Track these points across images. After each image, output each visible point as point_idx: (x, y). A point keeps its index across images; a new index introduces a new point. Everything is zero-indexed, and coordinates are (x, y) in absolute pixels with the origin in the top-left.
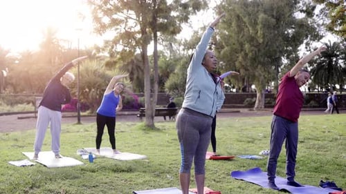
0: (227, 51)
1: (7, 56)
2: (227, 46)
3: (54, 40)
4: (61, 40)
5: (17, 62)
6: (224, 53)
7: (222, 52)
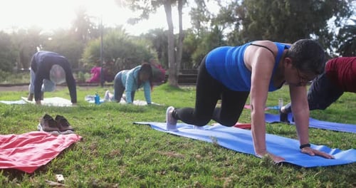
0: (254, 25)
1: (41, 34)
2: (255, 20)
3: (85, 18)
4: (92, 17)
5: (50, 39)
6: (252, 27)
7: (250, 26)
